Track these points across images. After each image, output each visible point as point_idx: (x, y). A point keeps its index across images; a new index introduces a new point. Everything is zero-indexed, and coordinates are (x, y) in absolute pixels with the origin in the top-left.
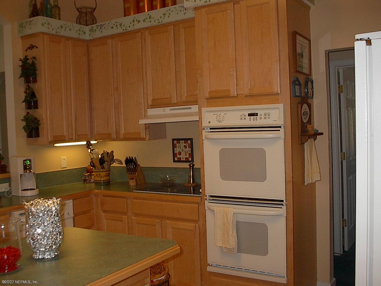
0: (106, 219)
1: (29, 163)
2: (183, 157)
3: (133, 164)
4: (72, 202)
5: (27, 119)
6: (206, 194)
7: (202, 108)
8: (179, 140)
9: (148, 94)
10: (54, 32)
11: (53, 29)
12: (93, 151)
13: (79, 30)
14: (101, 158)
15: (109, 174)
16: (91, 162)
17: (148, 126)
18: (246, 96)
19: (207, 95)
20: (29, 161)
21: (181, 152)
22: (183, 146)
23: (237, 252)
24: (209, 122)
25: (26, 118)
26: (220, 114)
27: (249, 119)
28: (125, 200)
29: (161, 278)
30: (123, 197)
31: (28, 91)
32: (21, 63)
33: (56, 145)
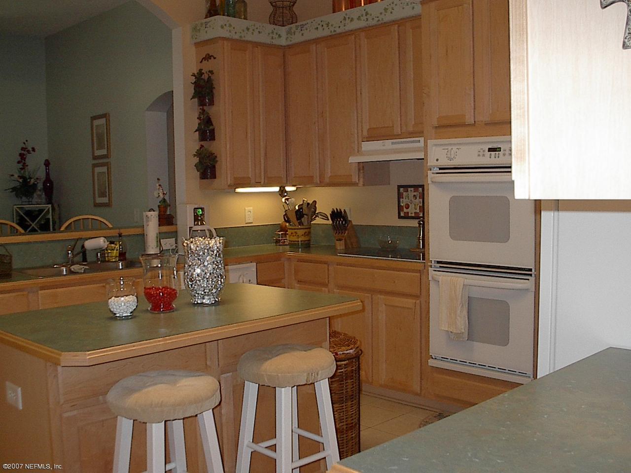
1: (201, 213)
2: (411, 211)
3: (342, 220)
4: (255, 266)
5: (200, 154)
6: (430, 259)
7: (429, 141)
8: (406, 187)
9: (364, 122)
10: (237, 37)
11: (236, 33)
12: (288, 201)
13: (272, 32)
14: (299, 209)
15: (310, 232)
16: (284, 216)
17: (362, 166)
18: (486, 124)
19: (436, 124)
20: (201, 210)
21: (409, 204)
22: (413, 196)
23: (467, 339)
24: (437, 160)
25: (199, 152)
26: (452, 149)
27: (489, 156)
28: (326, 266)
29: (348, 352)
30: (325, 263)
31: (202, 116)
32: (193, 79)
33: (239, 190)
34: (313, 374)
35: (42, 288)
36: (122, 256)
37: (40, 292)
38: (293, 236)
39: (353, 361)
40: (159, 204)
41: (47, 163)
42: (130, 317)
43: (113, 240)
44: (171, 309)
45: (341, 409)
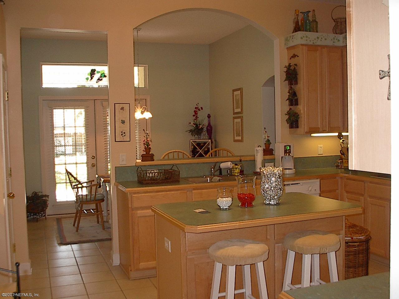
0: (348, 199)
1: (289, 148)
4: (319, 181)
5: (289, 114)
10: (311, 43)
11: (310, 41)
12: (344, 141)
13: (334, 38)
16: (341, 150)
20: (288, 147)
25: (289, 112)
28: (363, 183)
29: (360, 237)
30: (363, 181)
31: (291, 91)
32: (285, 70)
33: (313, 135)
34: (324, 249)
35: (194, 189)
36: (242, 172)
37: (193, 191)
38: (346, 163)
39: (363, 243)
40: (265, 142)
41: (209, 116)
42: (228, 209)
43: (237, 163)
44: (251, 206)
45: (355, 272)
